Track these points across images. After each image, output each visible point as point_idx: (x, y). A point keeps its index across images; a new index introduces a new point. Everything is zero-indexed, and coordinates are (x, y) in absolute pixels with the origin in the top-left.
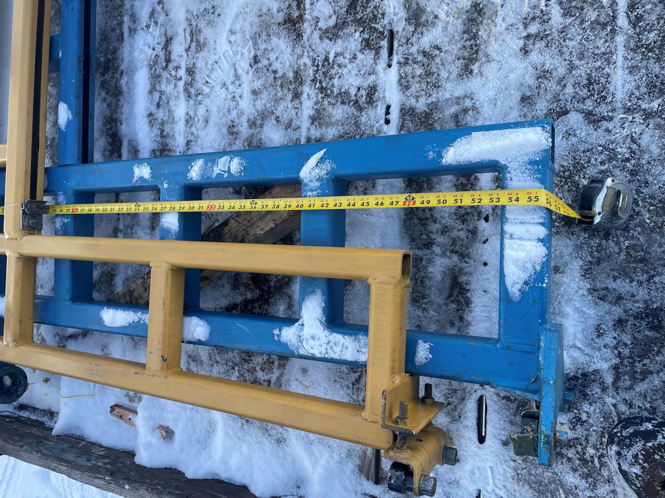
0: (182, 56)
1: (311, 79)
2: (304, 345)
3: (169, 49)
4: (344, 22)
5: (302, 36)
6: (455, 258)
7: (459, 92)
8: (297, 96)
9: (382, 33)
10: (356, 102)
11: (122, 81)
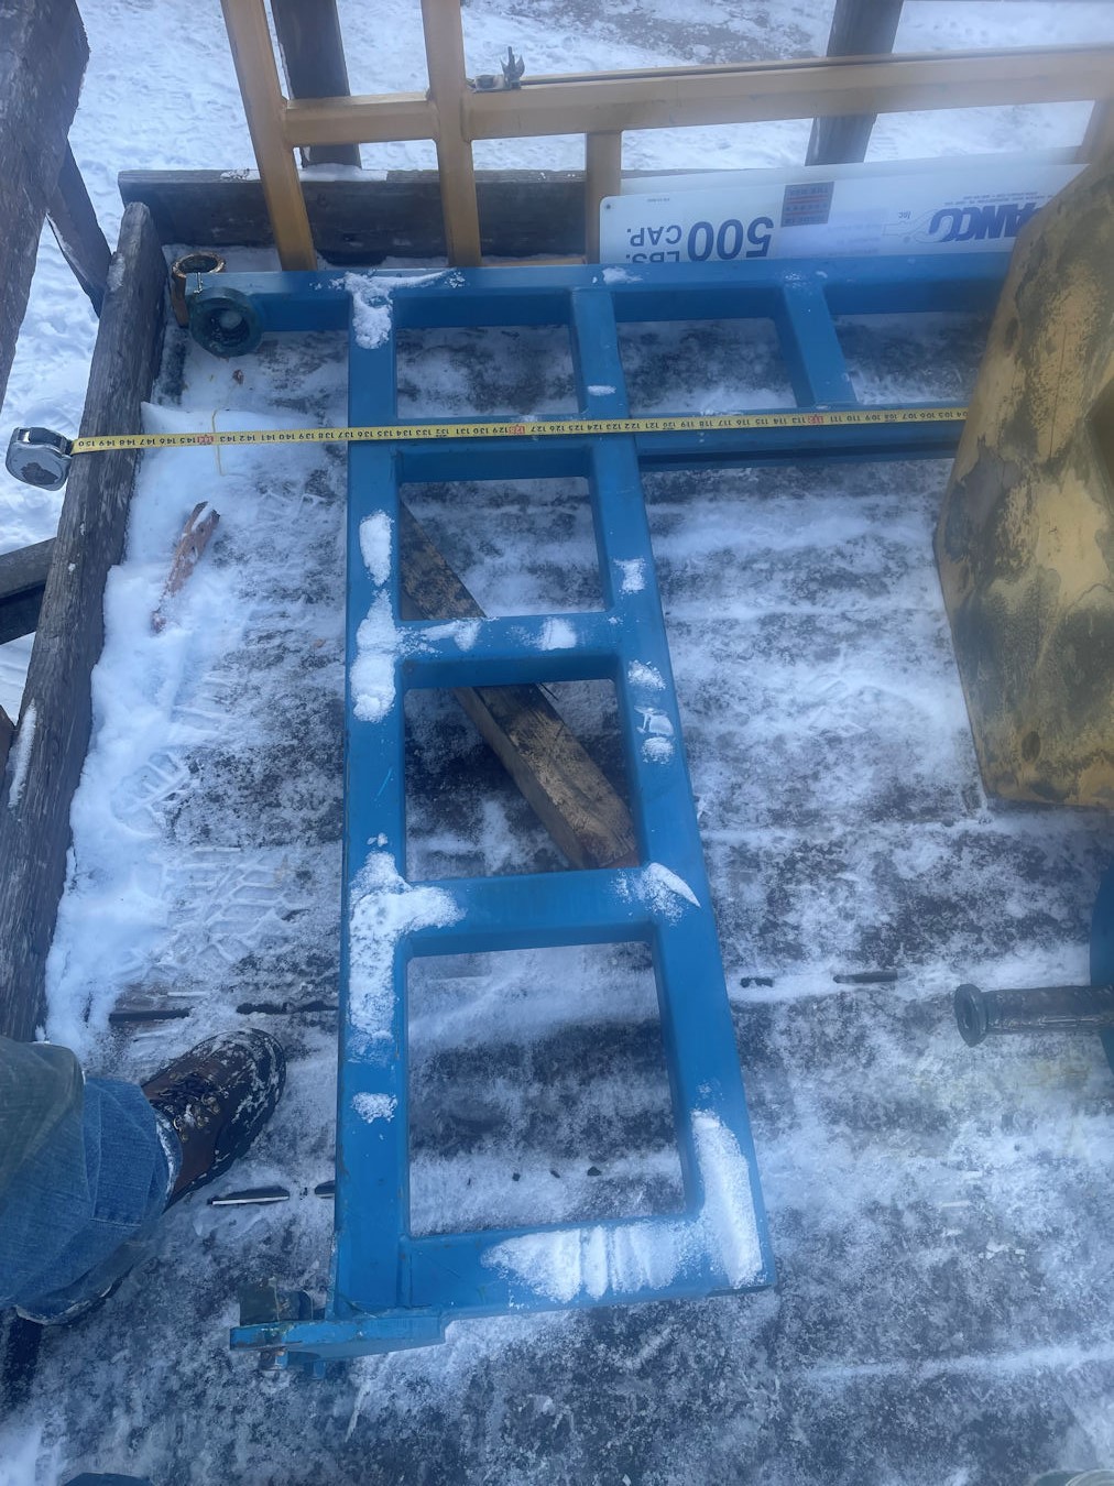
1: (809, 843)
2: (368, 897)
3: (843, 583)
4: (904, 893)
5: (878, 821)
6: (523, 1124)
7: (802, 1104)
8: (778, 818)
9: (890, 962)
10: (775, 925)
11: (784, 498)
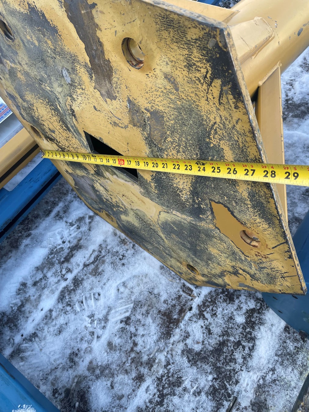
0: (79, 265)
1: (158, 376)
3: (74, 252)
5: (170, 337)
9: (229, 396)
11: (24, 241)
